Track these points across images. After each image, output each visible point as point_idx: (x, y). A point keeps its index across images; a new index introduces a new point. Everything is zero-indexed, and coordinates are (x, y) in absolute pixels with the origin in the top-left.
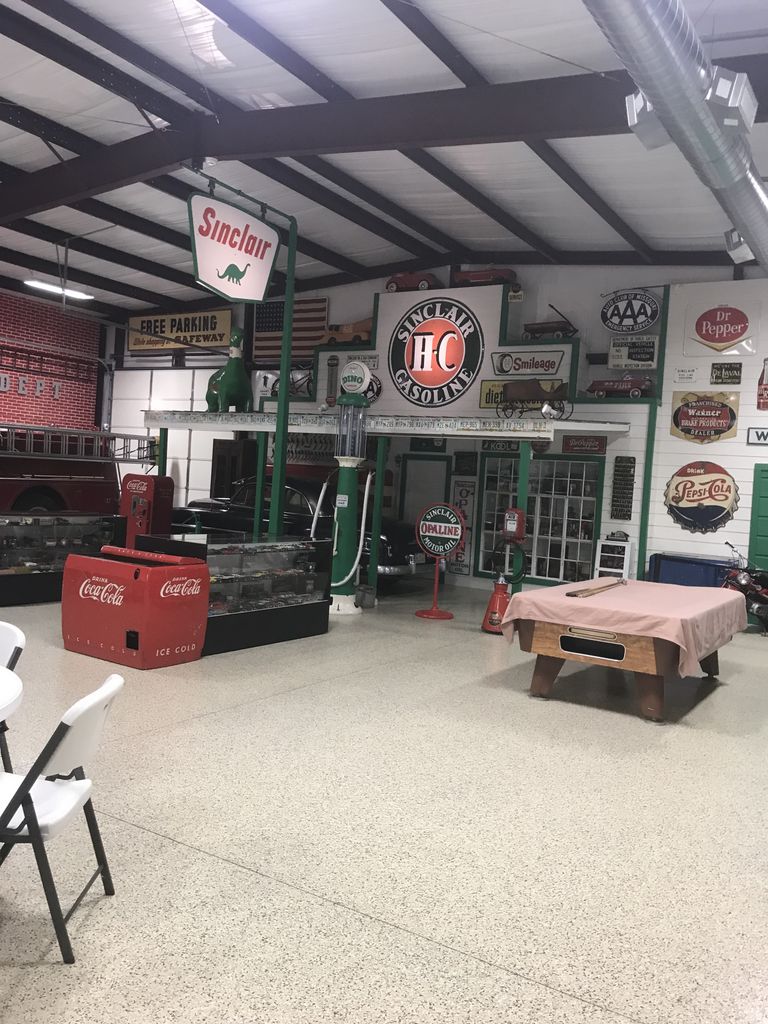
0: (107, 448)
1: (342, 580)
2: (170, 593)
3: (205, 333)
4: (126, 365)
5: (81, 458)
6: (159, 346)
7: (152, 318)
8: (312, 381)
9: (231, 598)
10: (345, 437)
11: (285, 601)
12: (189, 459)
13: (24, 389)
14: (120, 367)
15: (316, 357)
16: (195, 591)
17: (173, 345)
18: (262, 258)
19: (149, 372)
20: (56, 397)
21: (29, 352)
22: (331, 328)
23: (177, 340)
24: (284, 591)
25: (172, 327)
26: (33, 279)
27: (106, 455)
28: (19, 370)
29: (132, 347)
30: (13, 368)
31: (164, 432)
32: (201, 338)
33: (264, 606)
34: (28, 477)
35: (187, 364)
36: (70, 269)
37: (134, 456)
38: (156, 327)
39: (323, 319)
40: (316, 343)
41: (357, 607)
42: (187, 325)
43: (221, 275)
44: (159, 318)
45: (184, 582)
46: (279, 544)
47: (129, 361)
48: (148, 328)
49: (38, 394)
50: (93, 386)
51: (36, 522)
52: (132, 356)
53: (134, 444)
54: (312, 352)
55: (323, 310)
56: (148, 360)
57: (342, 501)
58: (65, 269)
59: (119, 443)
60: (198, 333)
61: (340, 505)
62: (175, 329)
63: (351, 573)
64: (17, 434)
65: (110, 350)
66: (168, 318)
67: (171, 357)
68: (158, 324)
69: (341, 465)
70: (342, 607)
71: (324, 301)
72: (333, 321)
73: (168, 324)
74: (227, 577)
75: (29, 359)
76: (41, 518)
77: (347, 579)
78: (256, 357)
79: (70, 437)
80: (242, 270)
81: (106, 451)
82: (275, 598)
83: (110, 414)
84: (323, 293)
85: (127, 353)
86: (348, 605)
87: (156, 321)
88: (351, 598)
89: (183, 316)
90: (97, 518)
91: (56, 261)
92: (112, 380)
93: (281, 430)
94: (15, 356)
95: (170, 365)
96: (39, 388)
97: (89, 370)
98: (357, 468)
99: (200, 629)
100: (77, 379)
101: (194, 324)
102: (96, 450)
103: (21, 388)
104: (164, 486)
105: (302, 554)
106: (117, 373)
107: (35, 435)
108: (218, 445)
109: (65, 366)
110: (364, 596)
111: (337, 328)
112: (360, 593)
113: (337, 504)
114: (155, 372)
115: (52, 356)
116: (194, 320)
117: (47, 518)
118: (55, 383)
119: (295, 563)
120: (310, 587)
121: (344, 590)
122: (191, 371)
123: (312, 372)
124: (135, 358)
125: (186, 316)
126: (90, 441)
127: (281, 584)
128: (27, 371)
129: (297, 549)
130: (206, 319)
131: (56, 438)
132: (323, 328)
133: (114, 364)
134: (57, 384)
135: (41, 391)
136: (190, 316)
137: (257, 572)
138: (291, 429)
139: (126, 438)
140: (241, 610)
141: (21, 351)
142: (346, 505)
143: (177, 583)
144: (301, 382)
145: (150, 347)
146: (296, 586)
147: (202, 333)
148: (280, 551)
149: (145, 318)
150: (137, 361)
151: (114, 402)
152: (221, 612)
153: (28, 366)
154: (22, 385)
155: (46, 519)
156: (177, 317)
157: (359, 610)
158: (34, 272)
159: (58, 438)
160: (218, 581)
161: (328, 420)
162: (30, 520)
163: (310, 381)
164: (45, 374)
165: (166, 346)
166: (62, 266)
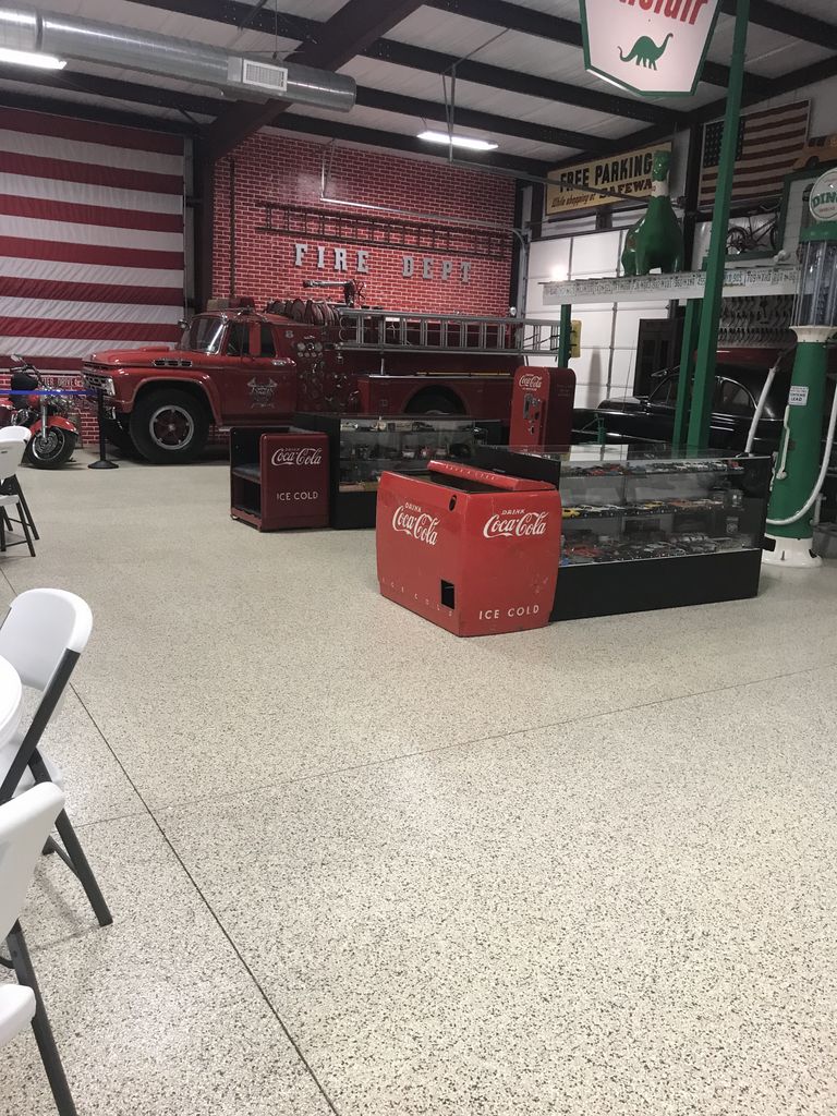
0: (513, 339)
1: (792, 515)
2: (497, 532)
3: (638, 179)
4: (544, 234)
5: (481, 351)
6: (581, 205)
7: (573, 169)
8: (778, 228)
9: (604, 539)
10: (808, 298)
11: (688, 547)
12: (612, 348)
13: (429, 273)
14: (537, 237)
15: (786, 192)
16: (538, 529)
17: (598, 201)
18: (692, 21)
19: (568, 240)
20: (465, 280)
21: (435, 228)
22: (812, 142)
23: (604, 193)
24: (692, 532)
25: (598, 176)
26: (426, 129)
27: (513, 347)
28: (424, 250)
29: (551, 210)
30: (418, 248)
31: (567, 310)
32: (632, 187)
33: (654, 554)
34: (422, 376)
35: (615, 224)
36: (457, 109)
37: (546, 346)
38: (578, 180)
39: (801, 132)
40: (789, 170)
41: (813, 555)
42: (615, 172)
43: (624, 56)
44: (581, 167)
45: (520, 517)
46: (684, 461)
47: (548, 229)
48: (569, 182)
49: (444, 277)
50: (507, 265)
51: (391, 427)
52: (550, 221)
53: (546, 332)
54: (779, 186)
55: (804, 118)
56: (569, 223)
57: (798, 395)
58: (452, 110)
59: (529, 330)
60: (628, 180)
61: (796, 403)
62: (600, 180)
63: (807, 506)
64: (409, 324)
65: (527, 217)
66: (592, 166)
67: (594, 218)
68: (581, 176)
69: (801, 339)
70: (787, 557)
71: (805, 104)
72: (816, 133)
73: (592, 175)
74: (599, 510)
75: (434, 235)
76: (397, 422)
77: (799, 514)
78: (703, 203)
79: (469, 326)
80: (659, 45)
81: (512, 340)
82: (675, 541)
83: (525, 297)
84: (803, 93)
85: (545, 218)
86: (799, 554)
87: (578, 172)
88: (807, 543)
89: (610, 161)
90: (469, 423)
91: (443, 102)
92: (527, 254)
93: (712, 295)
94: (419, 234)
95: (593, 227)
96: (446, 270)
97: (502, 245)
98: (826, 343)
99: (547, 583)
100: (489, 256)
101: (624, 170)
102: (501, 341)
103: (426, 272)
104: (562, 380)
105: (722, 477)
106: (532, 245)
107: (429, 324)
108: (646, 326)
109: (475, 241)
110: (826, 541)
111: (821, 141)
112: (822, 535)
113: (790, 401)
114: (576, 239)
115: (460, 230)
116: (624, 162)
117: (405, 422)
118: (463, 263)
119: (711, 490)
120: (732, 527)
121: (793, 531)
122: (618, 232)
123: (779, 214)
124: (553, 224)
125: (614, 159)
126: (492, 329)
127: (687, 520)
128: (433, 250)
129: (716, 470)
130: (638, 160)
131: (454, 328)
132: (799, 147)
133: (530, 233)
134: (466, 265)
135: (448, 274)
136: (618, 158)
137: (650, 502)
138: (727, 292)
139: (537, 324)
140: (616, 558)
141: (426, 226)
142: (804, 401)
143: (509, 518)
144: (761, 232)
145: (571, 207)
146: (710, 522)
147: (634, 179)
148: (685, 471)
149: (566, 170)
150: (558, 227)
151: (529, 281)
152: (582, 559)
153: (433, 245)
154: (427, 268)
155: (404, 424)
156: (602, 163)
157: (818, 560)
158: (428, 121)
159: (457, 328)
160: (582, 514)
161: (788, 273)
162: (383, 425)
163: (774, 228)
164: (454, 253)
165: (590, 203)
166: (449, 107)
